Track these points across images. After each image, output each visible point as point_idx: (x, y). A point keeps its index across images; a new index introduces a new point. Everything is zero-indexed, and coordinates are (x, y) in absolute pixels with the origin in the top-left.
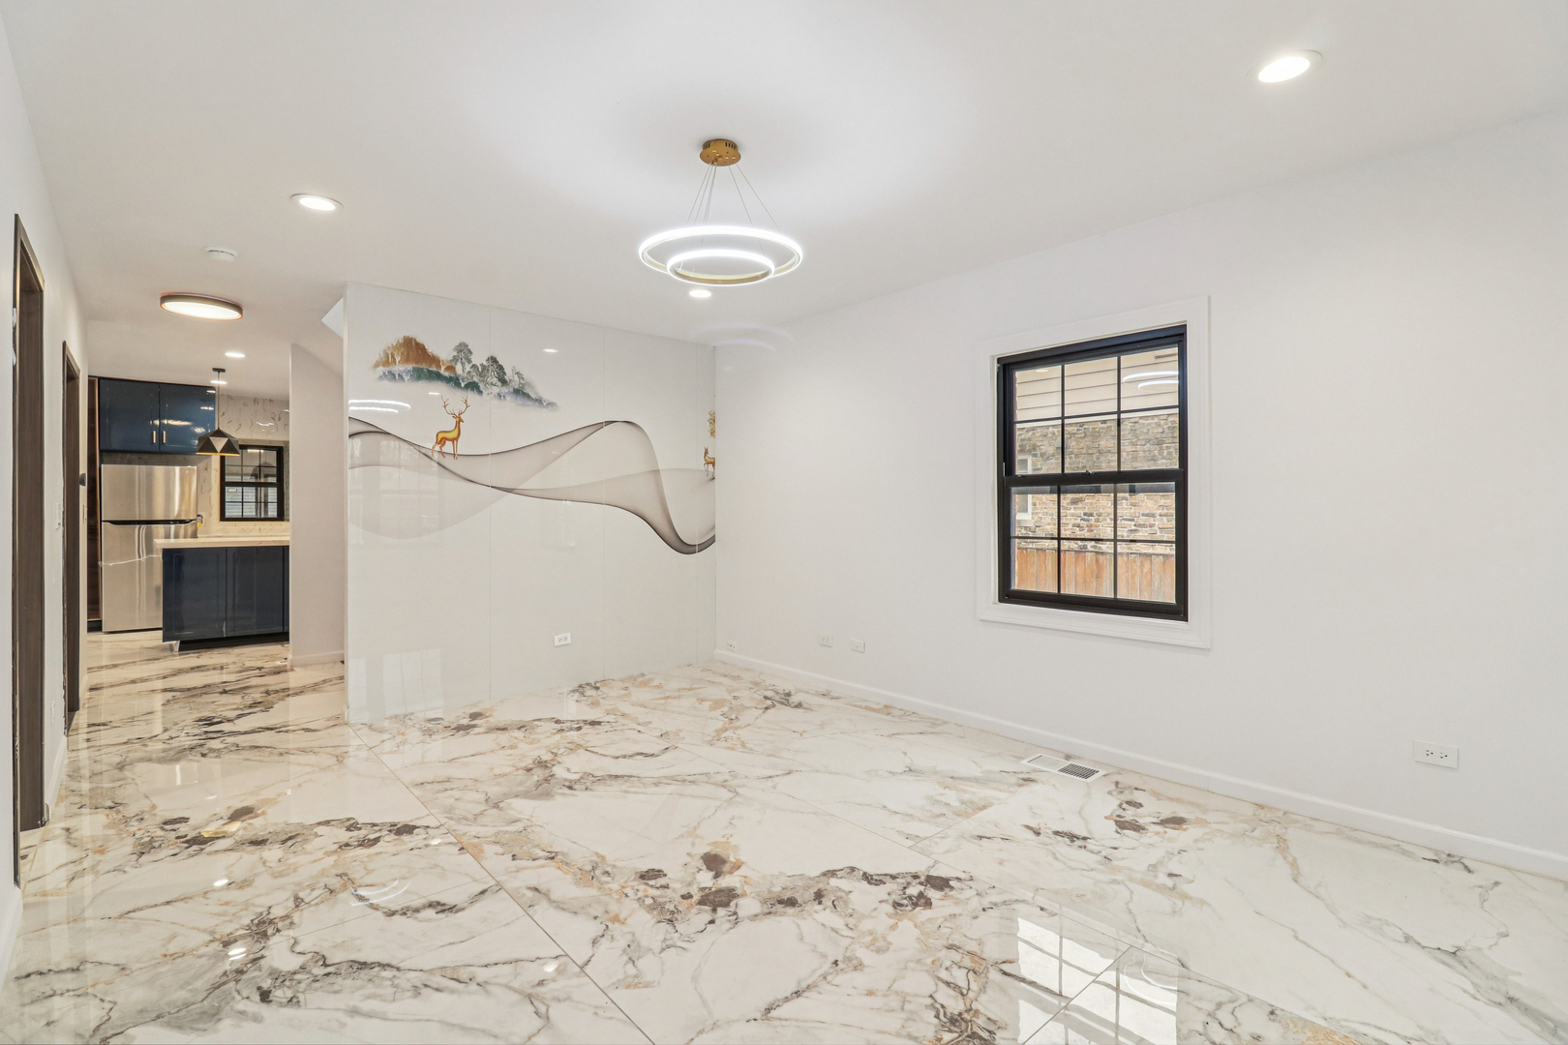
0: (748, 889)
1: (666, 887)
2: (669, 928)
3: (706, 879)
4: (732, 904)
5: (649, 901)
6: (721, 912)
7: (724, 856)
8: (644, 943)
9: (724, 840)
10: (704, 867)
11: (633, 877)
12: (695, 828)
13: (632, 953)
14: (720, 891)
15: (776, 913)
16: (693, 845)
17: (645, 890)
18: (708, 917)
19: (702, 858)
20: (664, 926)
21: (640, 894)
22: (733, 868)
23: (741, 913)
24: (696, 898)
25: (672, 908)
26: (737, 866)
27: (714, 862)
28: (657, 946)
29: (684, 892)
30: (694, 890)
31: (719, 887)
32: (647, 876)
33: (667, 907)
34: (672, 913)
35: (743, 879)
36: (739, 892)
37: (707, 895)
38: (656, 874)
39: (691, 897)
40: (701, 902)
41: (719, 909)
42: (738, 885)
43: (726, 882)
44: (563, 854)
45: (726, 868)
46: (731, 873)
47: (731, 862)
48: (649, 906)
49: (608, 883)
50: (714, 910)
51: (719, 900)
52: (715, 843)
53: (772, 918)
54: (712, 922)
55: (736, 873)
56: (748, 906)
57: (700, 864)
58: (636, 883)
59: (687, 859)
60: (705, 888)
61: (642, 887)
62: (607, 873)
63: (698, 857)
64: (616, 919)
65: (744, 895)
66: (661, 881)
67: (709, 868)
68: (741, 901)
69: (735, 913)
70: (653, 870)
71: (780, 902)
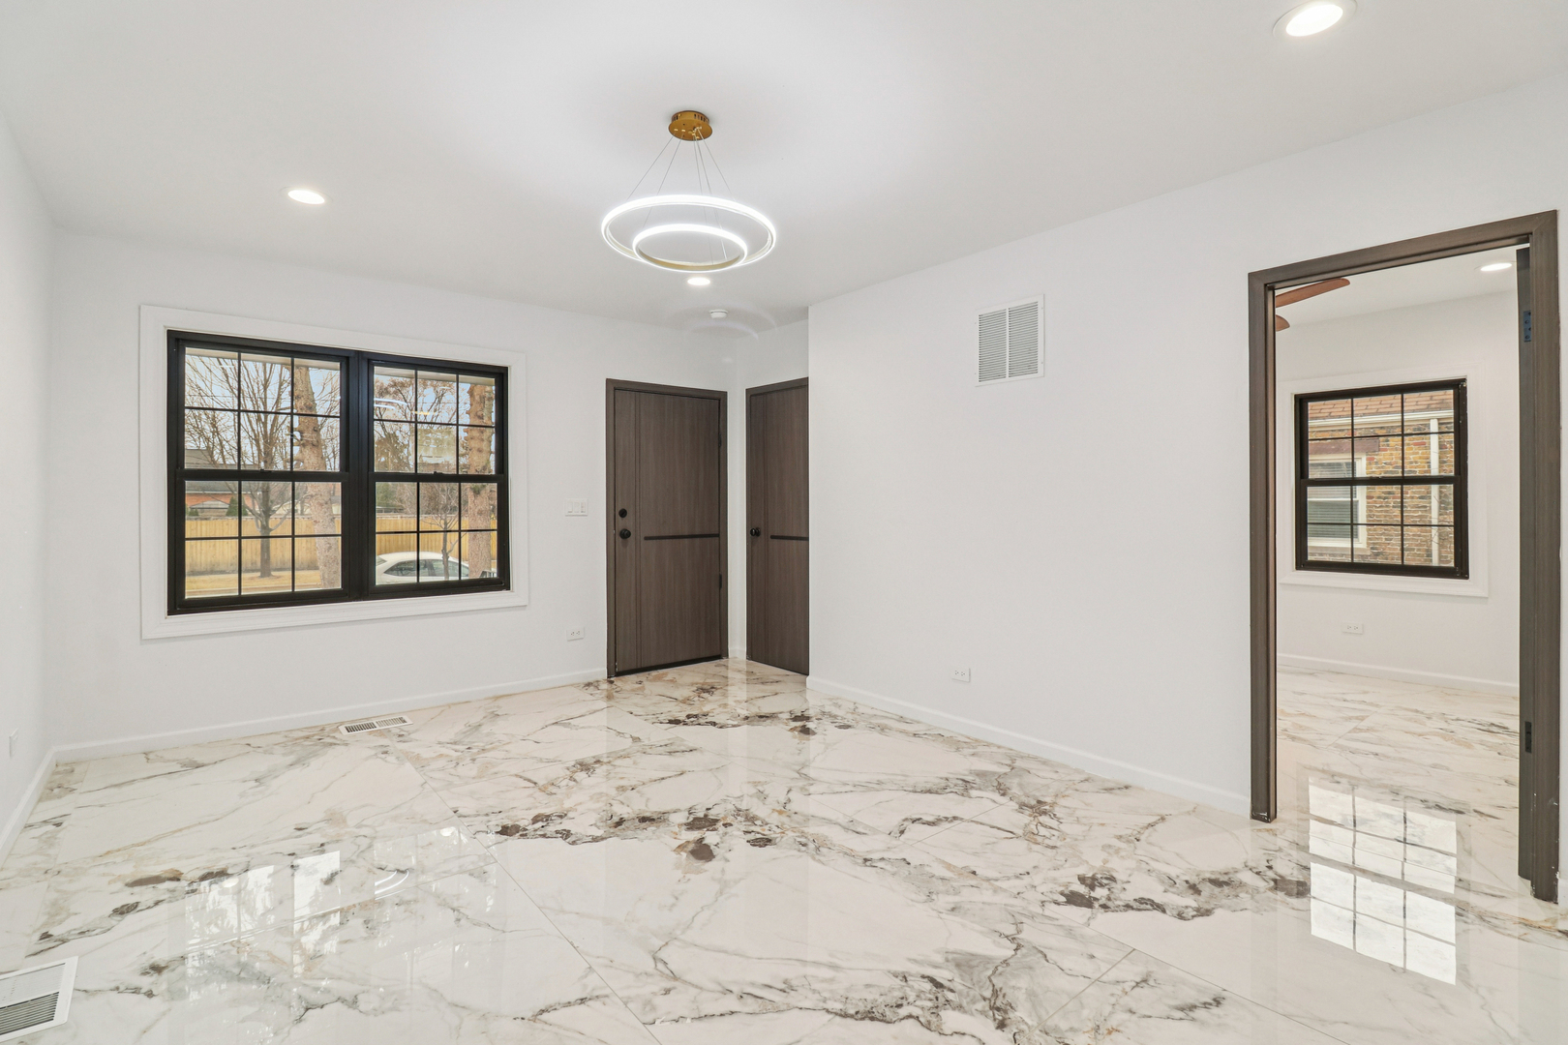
0: (676, 829)
1: (746, 832)
2: (739, 807)
3: (711, 838)
4: (691, 819)
5: (758, 822)
6: (701, 815)
7: (691, 857)
8: (755, 800)
9: (688, 876)
10: (712, 847)
11: (778, 840)
12: (721, 893)
13: (762, 796)
14: (699, 828)
15: (660, 813)
16: (723, 871)
17: (764, 830)
18: (710, 812)
19: (714, 857)
20: (744, 807)
21: (767, 827)
22: (685, 846)
23: (687, 814)
24: (719, 825)
25: (739, 818)
26: (681, 847)
27: (702, 852)
28: (746, 798)
29: (729, 829)
30: (722, 829)
31: (701, 831)
32: (765, 842)
33: (743, 819)
34: (739, 815)
35: (678, 837)
36: (685, 827)
37: (711, 826)
38: (755, 843)
39: (724, 825)
40: (716, 821)
41: (702, 816)
42: (684, 832)
43: (695, 835)
44: (856, 863)
45: (691, 847)
46: (688, 842)
47: (685, 852)
48: (757, 819)
49: (798, 837)
50: (706, 816)
51: (702, 822)
52: (699, 872)
53: (663, 811)
54: (708, 809)
55: (684, 842)
56: (681, 818)
57: (716, 851)
58: (773, 836)
59: (728, 855)
60: (712, 830)
61: (766, 832)
62: (803, 845)
63: (717, 858)
64: (780, 812)
65: (680, 825)
66: (751, 837)
67: (707, 846)
68: (684, 821)
69: (690, 814)
70: (761, 846)
71: (653, 820)
